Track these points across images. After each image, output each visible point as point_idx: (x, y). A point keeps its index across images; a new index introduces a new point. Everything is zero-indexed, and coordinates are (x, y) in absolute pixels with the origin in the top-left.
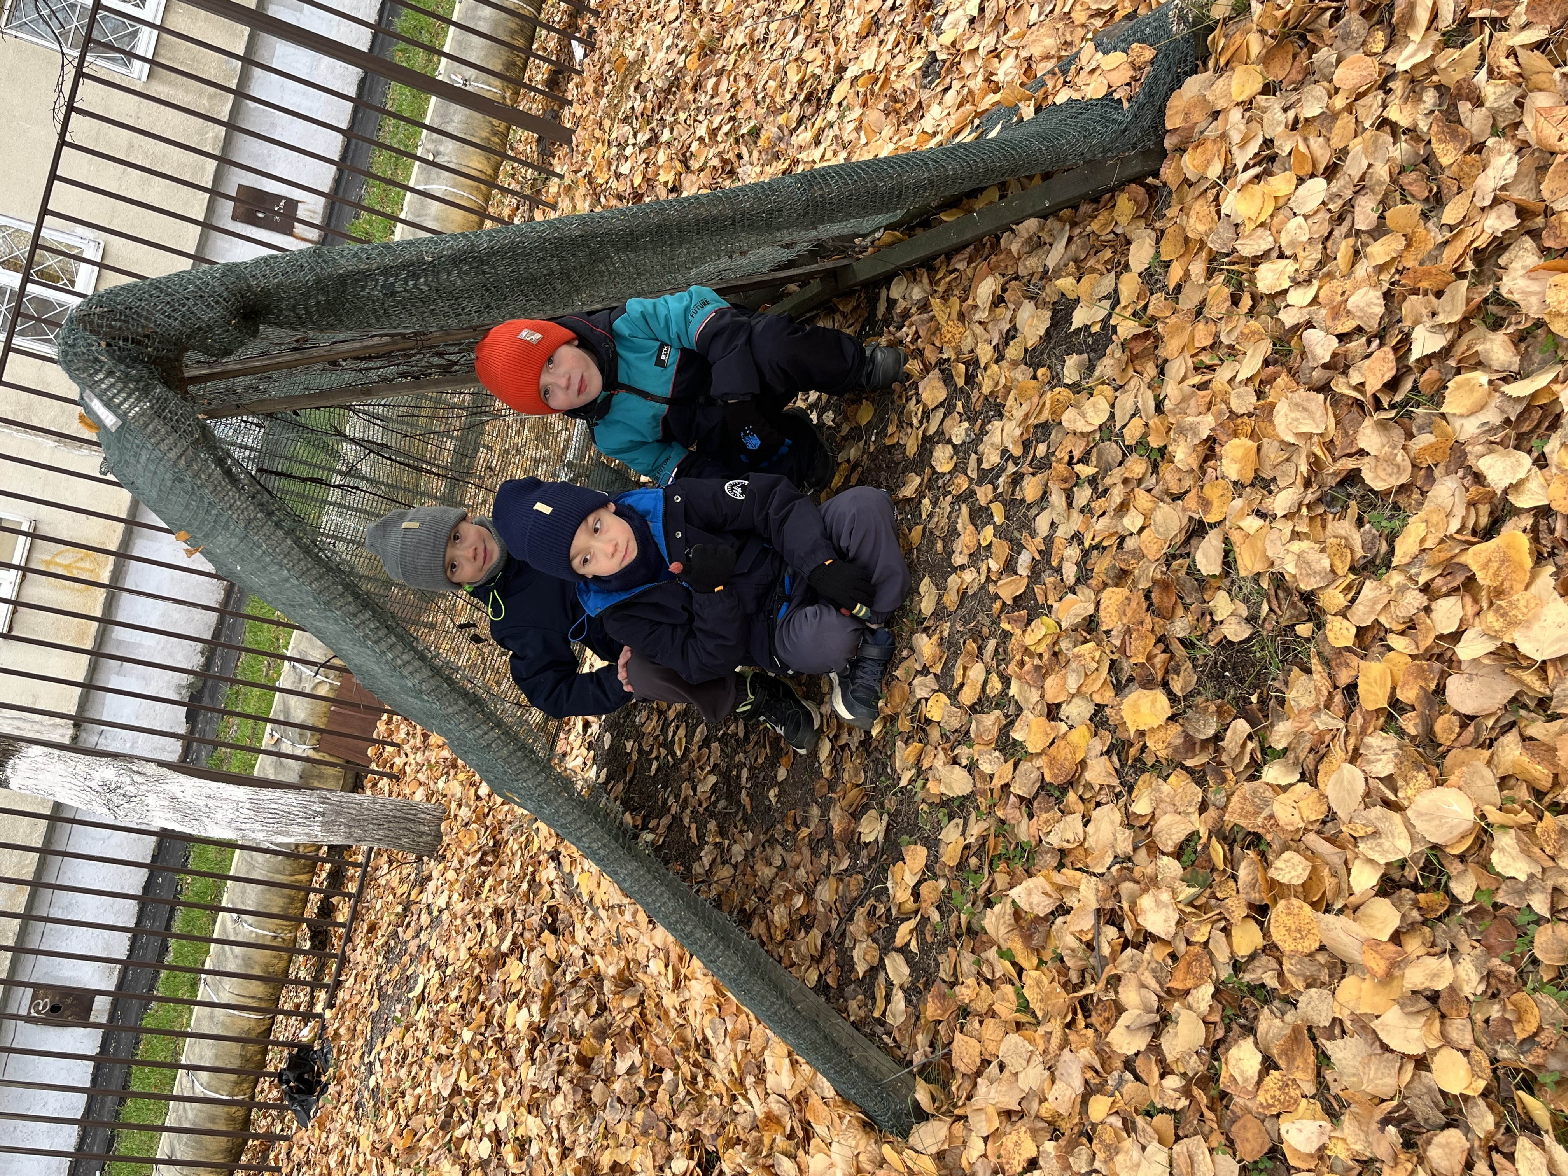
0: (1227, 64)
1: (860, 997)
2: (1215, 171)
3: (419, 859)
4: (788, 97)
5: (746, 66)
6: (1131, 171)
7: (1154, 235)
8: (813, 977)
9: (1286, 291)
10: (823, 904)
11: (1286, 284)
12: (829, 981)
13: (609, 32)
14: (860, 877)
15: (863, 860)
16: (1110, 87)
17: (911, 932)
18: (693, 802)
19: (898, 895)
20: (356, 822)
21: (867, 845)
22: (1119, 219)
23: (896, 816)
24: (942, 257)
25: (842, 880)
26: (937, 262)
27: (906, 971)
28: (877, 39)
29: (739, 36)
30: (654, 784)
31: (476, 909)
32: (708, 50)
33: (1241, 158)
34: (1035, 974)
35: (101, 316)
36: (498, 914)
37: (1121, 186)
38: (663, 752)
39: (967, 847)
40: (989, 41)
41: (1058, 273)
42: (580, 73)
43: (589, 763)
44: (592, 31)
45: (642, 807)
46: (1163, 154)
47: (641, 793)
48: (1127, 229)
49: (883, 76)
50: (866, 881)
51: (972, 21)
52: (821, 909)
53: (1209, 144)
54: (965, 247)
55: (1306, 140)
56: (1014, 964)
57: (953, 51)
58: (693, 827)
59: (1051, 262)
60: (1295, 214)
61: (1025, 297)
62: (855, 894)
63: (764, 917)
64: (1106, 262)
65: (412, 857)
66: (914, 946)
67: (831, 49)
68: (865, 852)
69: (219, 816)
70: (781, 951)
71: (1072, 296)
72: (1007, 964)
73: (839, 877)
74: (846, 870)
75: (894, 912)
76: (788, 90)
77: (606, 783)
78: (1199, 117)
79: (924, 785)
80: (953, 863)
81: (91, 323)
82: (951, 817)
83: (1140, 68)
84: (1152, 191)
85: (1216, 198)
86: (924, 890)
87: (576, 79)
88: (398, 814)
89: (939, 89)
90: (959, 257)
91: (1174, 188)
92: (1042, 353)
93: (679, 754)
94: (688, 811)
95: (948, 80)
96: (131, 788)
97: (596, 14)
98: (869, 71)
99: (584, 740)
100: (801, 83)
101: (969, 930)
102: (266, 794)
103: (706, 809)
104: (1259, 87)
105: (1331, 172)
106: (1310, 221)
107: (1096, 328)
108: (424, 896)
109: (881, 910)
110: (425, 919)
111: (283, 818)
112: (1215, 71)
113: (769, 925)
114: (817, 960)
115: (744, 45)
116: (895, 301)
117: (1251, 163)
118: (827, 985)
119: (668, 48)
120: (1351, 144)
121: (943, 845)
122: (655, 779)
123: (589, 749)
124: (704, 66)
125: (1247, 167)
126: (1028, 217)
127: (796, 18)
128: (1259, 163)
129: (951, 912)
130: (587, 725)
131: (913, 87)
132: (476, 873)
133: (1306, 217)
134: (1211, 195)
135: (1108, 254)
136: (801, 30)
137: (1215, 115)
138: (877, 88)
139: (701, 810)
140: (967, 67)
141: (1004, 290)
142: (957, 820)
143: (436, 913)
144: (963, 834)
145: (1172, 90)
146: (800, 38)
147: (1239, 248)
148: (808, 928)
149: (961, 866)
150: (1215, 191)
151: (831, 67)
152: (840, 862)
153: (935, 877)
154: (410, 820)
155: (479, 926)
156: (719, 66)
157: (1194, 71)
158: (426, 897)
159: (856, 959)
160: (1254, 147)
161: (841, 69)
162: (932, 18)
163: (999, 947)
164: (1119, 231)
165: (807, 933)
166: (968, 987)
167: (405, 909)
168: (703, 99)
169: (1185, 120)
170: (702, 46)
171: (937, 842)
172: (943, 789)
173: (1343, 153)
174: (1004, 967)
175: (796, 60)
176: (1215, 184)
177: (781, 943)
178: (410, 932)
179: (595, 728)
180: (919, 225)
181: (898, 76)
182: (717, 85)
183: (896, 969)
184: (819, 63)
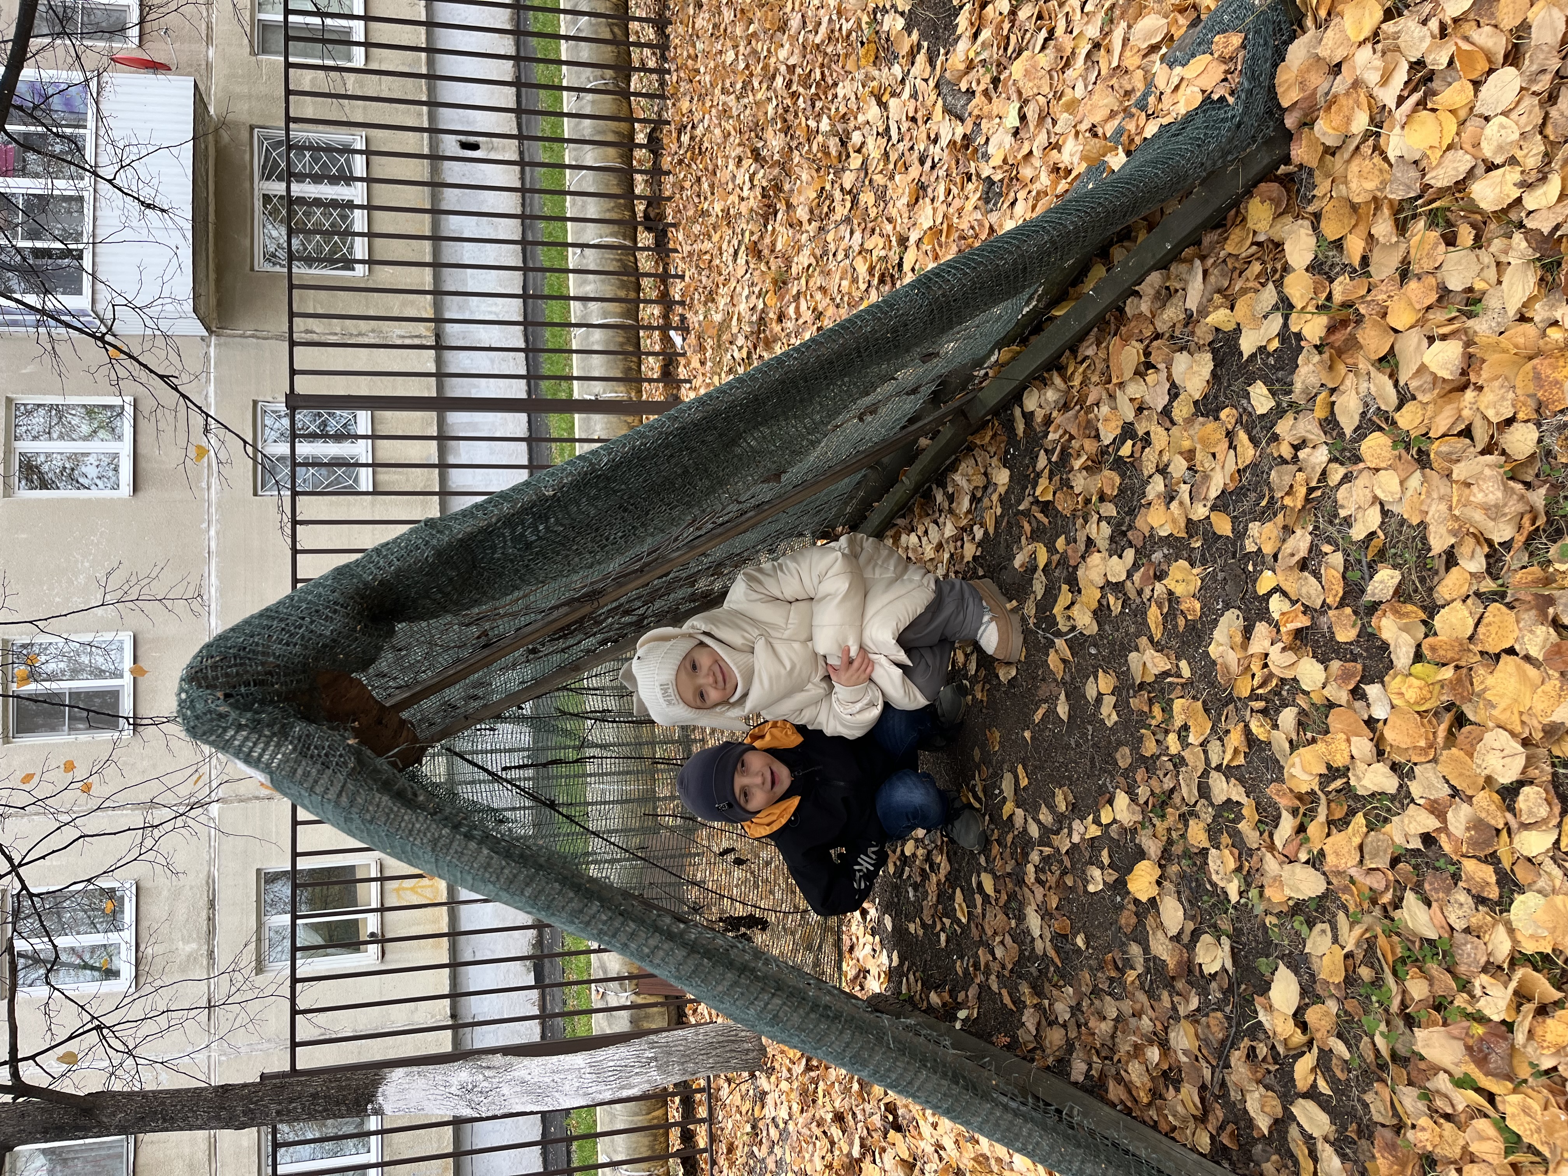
0: (1329, 14)
1: (1275, 1157)
2: (1360, 122)
3: (753, 1076)
4: (863, 287)
5: (818, 280)
6: (1256, 169)
7: (1307, 223)
8: (1204, 1142)
9: (1519, 200)
10: (1185, 1052)
11: (1515, 193)
12: (1226, 1141)
13: (696, 312)
14: (1219, 1014)
15: (1215, 995)
16: (1204, 92)
17: (1313, 1070)
18: (995, 967)
19: (1279, 1030)
20: (686, 1057)
21: (1214, 976)
22: (1256, 228)
23: (1238, 936)
24: (1067, 353)
25: (1197, 1022)
26: (1063, 359)
27: (1323, 1118)
28: (927, 200)
29: (804, 259)
30: (949, 955)
31: (817, 1117)
32: (781, 283)
33: (1388, 96)
34: (1515, 1098)
35: (214, 667)
36: (839, 1118)
37: (1248, 192)
38: (947, 921)
39: (1348, 956)
40: (1042, 139)
41: (1203, 312)
42: (684, 355)
43: (878, 948)
44: (683, 318)
45: (945, 983)
46: (1288, 136)
47: (939, 967)
48: (1270, 233)
49: (945, 226)
50: (1228, 1018)
51: (1016, 133)
52: (1184, 1059)
53: (1343, 101)
54: (1087, 333)
55: (1466, 39)
56: (1479, 1090)
57: (1006, 167)
58: (1004, 992)
59: (1192, 303)
60: (1487, 119)
61: (1175, 352)
62: (1221, 1036)
63: (1119, 1080)
64: (1258, 277)
65: (746, 1074)
66: (1323, 1087)
67: (888, 228)
68: (1214, 985)
69: (567, 1087)
70: (1153, 1113)
71: (1229, 327)
72: (1471, 1093)
73: (1193, 1018)
74: (1198, 1010)
75: (1281, 1050)
76: (861, 281)
77: (901, 964)
78: (1319, 81)
79: (1261, 894)
80: (1339, 978)
81: (206, 678)
82: (1311, 924)
83: (1231, 59)
84: (1287, 181)
85: (1376, 148)
86: (1312, 1015)
87: (682, 361)
88: (721, 1039)
89: (1005, 206)
90: (1085, 344)
91: (1314, 164)
92: (1216, 397)
93: (964, 920)
94: (993, 977)
95: (1012, 194)
96: (485, 1084)
97: (682, 303)
98: (930, 228)
99: (866, 928)
100: (871, 270)
101: (1394, 1056)
102: (601, 1054)
103: (1012, 971)
104: (1379, 14)
105: (1513, 57)
106: (1514, 115)
107: (1275, 344)
108: (766, 1111)
109: (1262, 1050)
110: (774, 1133)
111: (622, 1071)
112: (1318, 26)
113: (1129, 1088)
114: (1202, 1119)
115: (810, 265)
116: (1032, 413)
117: (1406, 94)
118: (1225, 1147)
119: (747, 297)
120: (1529, 14)
121: (1314, 959)
122: (947, 951)
123: (873, 935)
124: (781, 297)
125: (1401, 100)
126: (1148, 273)
127: (848, 220)
128: (1415, 90)
129: (1358, 1039)
130: (864, 913)
131: (979, 217)
132: (806, 1079)
133: (1506, 113)
134: (1366, 149)
135: (1256, 267)
136: (856, 227)
137: (1336, 69)
138: (943, 239)
139: (1006, 973)
140: (1027, 172)
141: (1147, 354)
142: (1319, 926)
143: (782, 1126)
144: (1335, 940)
145: (1275, 65)
146: (858, 235)
147: (1432, 182)
148: (1177, 1084)
149: (1350, 980)
150: (1371, 142)
151: (894, 243)
152: (1187, 1001)
153: (1319, 999)
154: (733, 1041)
155: (824, 1132)
156: (794, 292)
157: (1293, 37)
158: (769, 1112)
159: (1252, 1114)
160: (1401, 76)
161: (903, 241)
162: (976, 150)
163: (1450, 1075)
164: (1261, 238)
165: (1178, 1090)
166: (1423, 1129)
167: (754, 1127)
168: (789, 325)
169: (1302, 90)
170: (775, 282)
171: (1306, 958)
172: (1288, 892)
173: (1523, 29)
174: (1465, 1098)
175: (860, 253)
176: (1367, 135)
177: (1150, 1104)
178: (765, 1148)
179: (873, 913)
180: (1032, 333)
181: (960, 217)
182: (797, 308)
183: (1311, 1119)
184: (881, 246)
